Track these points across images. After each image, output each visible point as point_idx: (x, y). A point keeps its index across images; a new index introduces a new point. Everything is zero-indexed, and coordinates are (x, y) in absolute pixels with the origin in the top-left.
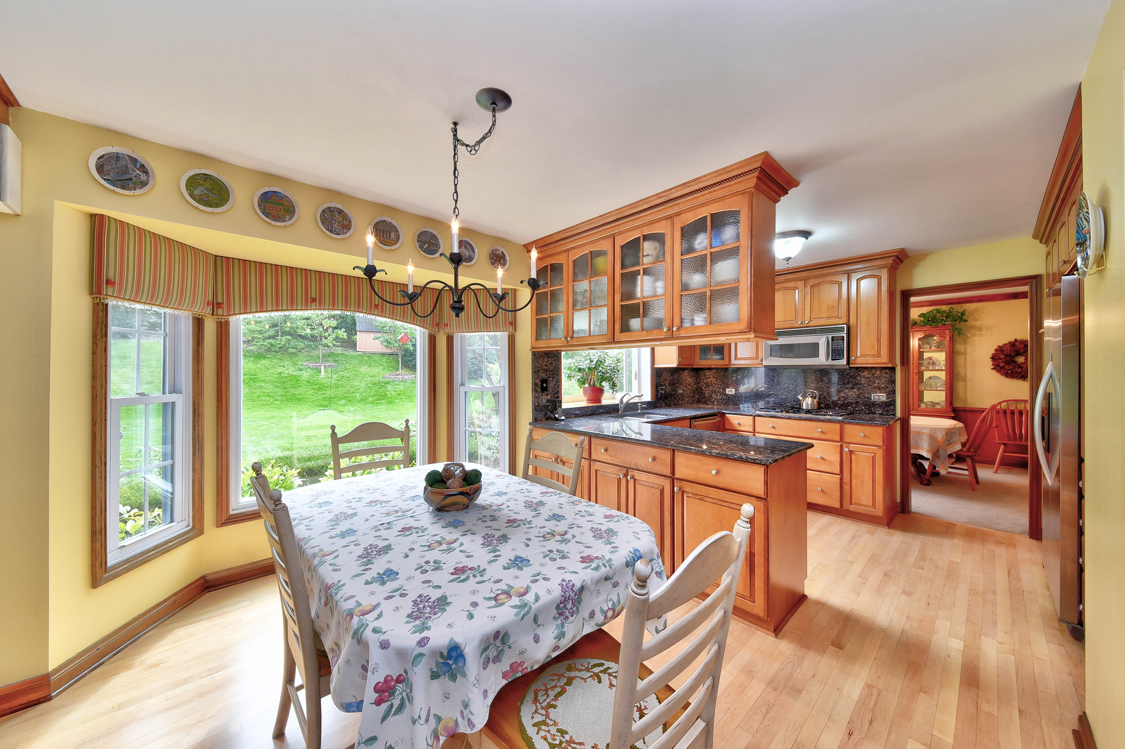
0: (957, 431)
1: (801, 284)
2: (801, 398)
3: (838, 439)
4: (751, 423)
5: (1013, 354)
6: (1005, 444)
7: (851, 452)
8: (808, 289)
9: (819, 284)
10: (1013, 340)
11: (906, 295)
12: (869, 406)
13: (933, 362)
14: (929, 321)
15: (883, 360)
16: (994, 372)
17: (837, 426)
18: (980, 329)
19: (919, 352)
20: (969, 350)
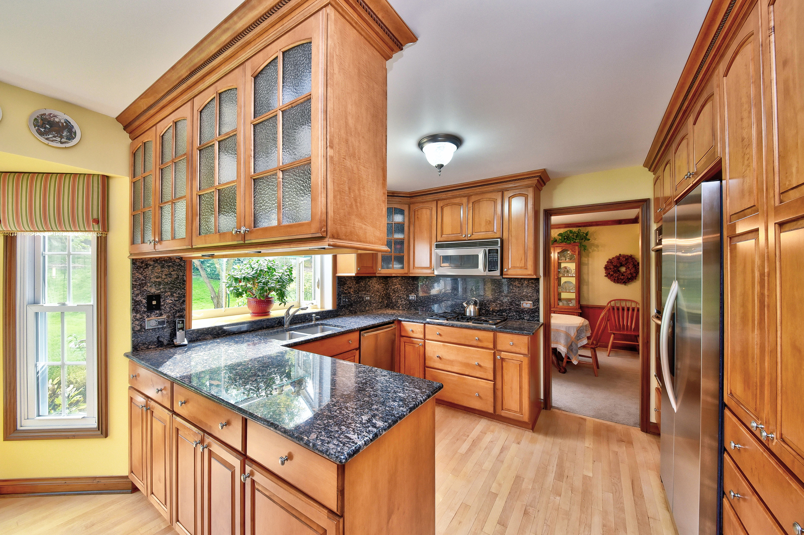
0: (585, 328)
1: (465, 200)
2: (465, 305)
3: (491, 346)
4: (422, 330)
5: (618, 265)
6: (614, 334)
7: (502, 359)
8: (471, 205)
9: (479, 201)
10: (618, 255)
11: (549, 213)
12: (519, 312)
13: (567, 271)
14: (565, 239)
15: (529, 272)
16: (606, 278)
17: (491, 334)
18: (597, 246)
19: (558, 262)
20: (590, 262)
